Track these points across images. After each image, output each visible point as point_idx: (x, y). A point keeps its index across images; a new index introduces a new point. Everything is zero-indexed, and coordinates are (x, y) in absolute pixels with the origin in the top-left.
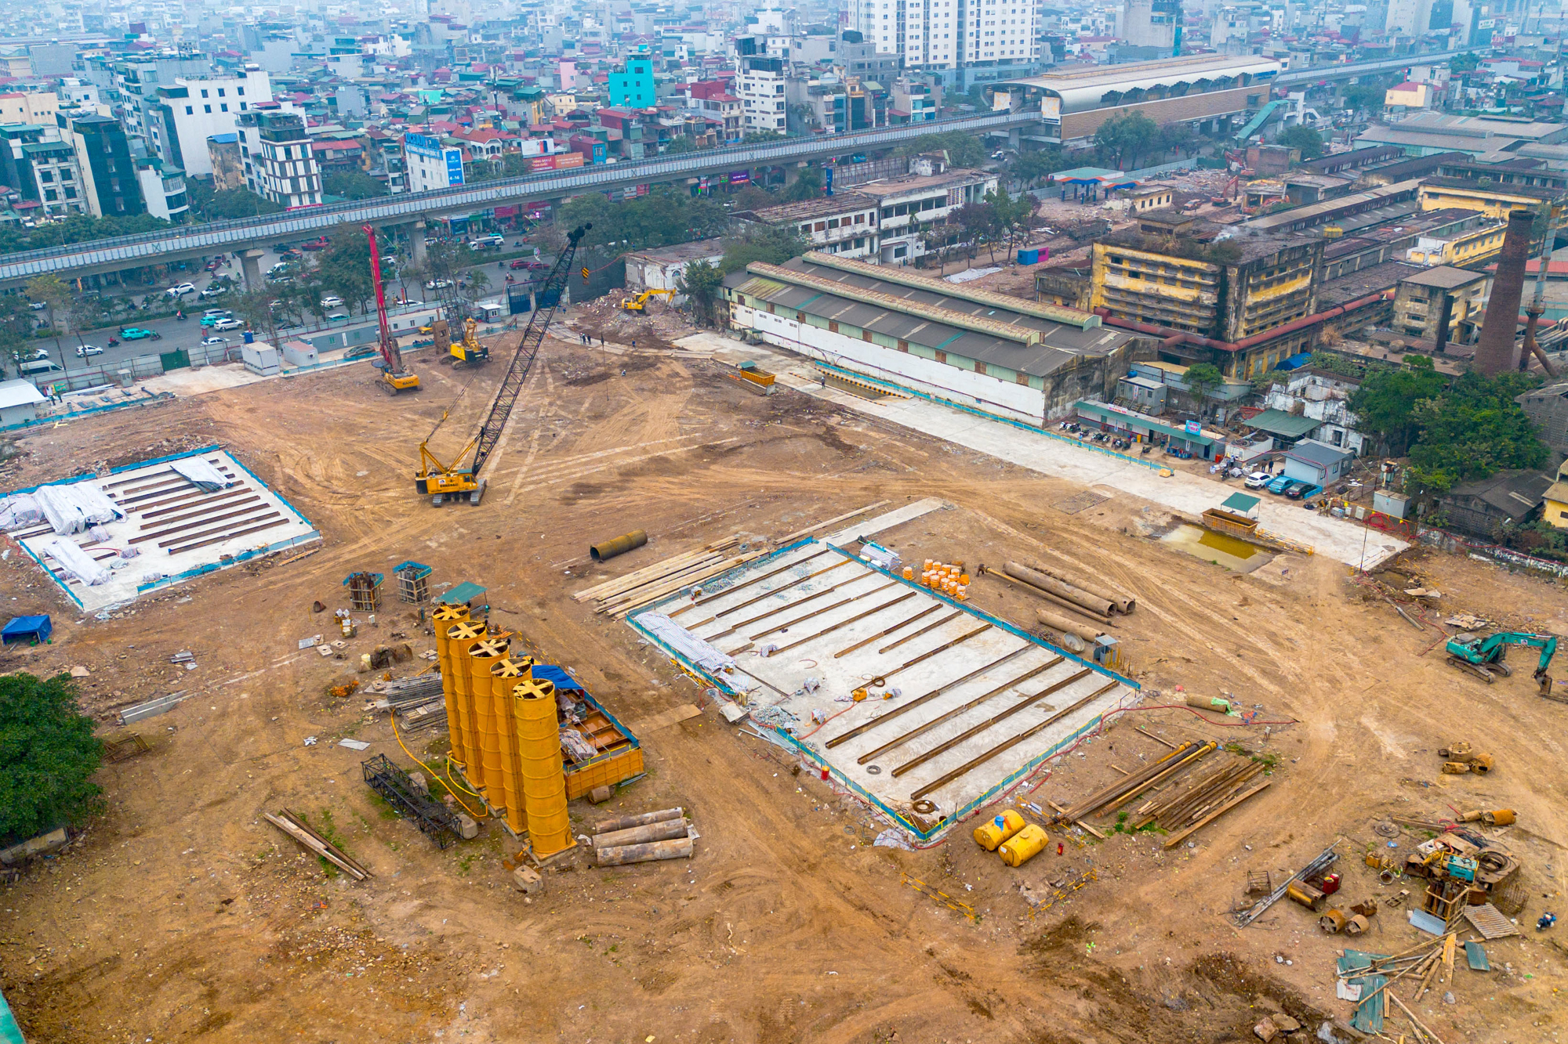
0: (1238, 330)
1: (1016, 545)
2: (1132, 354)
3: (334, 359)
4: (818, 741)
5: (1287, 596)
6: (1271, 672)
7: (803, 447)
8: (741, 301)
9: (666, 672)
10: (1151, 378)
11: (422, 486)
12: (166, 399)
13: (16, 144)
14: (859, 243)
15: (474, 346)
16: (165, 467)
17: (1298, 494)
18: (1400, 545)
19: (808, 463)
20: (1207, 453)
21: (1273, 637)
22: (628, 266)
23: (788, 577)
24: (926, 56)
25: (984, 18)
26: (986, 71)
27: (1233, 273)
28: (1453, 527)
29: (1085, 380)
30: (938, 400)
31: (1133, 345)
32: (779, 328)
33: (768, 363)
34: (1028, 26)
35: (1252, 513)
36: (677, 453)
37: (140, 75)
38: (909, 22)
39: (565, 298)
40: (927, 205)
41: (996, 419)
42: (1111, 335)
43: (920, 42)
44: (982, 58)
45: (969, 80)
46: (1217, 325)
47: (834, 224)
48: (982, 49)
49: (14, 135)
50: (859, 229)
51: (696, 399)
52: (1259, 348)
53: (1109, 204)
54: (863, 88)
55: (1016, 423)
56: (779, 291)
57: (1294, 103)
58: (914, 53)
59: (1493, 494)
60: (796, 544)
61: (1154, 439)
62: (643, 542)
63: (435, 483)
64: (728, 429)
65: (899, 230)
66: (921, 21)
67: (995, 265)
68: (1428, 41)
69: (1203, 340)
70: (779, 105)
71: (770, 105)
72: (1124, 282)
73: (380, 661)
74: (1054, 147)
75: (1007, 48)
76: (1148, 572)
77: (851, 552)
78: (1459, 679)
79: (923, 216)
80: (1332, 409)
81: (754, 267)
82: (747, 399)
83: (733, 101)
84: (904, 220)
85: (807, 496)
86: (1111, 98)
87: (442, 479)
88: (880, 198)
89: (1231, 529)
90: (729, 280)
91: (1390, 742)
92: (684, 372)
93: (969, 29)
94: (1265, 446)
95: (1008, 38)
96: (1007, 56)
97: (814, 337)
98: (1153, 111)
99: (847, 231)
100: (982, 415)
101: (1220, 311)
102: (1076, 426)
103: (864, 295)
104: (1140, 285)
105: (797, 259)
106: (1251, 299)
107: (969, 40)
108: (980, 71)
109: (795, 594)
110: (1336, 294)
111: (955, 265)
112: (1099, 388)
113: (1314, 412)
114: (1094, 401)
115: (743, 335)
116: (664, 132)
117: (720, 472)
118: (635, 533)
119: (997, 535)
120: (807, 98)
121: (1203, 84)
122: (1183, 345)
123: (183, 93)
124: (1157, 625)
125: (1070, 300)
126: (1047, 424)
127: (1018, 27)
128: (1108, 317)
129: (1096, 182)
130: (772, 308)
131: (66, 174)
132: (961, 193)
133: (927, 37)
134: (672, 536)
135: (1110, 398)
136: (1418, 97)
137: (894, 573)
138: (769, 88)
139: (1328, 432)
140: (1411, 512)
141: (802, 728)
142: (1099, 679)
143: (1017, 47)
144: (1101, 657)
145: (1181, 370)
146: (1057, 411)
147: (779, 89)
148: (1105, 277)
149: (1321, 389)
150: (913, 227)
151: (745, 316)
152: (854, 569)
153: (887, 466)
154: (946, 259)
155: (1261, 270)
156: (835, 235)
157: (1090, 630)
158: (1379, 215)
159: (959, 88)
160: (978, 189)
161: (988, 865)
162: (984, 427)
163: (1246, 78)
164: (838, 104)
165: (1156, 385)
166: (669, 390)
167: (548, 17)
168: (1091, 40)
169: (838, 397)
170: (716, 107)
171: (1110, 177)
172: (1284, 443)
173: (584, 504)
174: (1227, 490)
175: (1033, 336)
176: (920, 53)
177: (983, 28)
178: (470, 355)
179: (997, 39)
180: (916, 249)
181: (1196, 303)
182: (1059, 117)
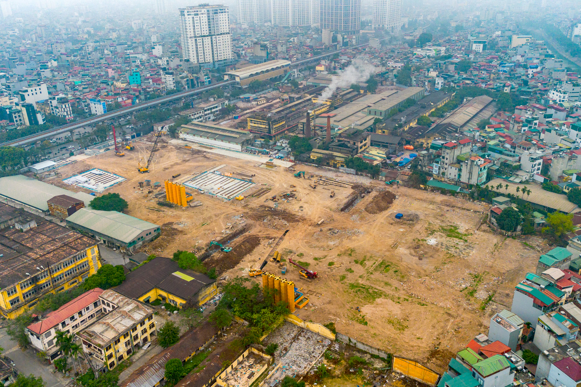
0: (273, 132)
1: (238, 170)
2: (255, 138)
3: (102, 151)
4: (215, 193)
5: (276, 172)
6: (272, 180)
7: (201, 158)
8: (181, 133)
9: (191, 190)
10: (258, 142)
11: (139, 170)
12: (76, 162)
13: (7, 110)
14: (201, 118)
15: (131, 146)
16: (89, 172)
17: (281, 158)
18: (293, 164)
19: (201, 161)
20: (267, 153)
21: (273, 177)
22: (154, 127)
23: (204, 177)
24: (205, 60)
25: (218, 49)
26: (221, 62)
27: (270, 123)
28: (299, 160)
29: (247, 143)
30: (222, 149)
31: (255, 136)
32: (190, 137)
33: (190, 144)
34: (230, 51)
35: (272, 161)
36: (179, 161)
37: (11, 86)
38: (199, 52)
39: (142, 135)
40: (214, 108)
41: (233, 151)
42: (251, 135)
43: (203, 57)
44: (219, 59)
45: (217, 66)
46: (269, 132)
47: (195, 114)
48: (219, 57)
49: (7, 109)
50: (200, 115)
51: (177, 152)
52: (277, 135)
53: (253, 103)
54: (193, 76)
55: (237, 151)
56: (189, 131)
57: (294, 72)
58: (202, 60)
59: (304, 155)
60: (205, 172)
61: (259, 152)
62: (180, 175)
63: (142, 170)
64: (186, 157)
65: (209, 114)
66: (202, 52)
67: (229, 120)
68: (332, 46)
69: (268, 134)
70: (174, 83)
71: (172, 83)
72: (253, 125)
73: (149, 192)
74: (239, 88)
75: (225, 56)
76: (258, 171)
77: (213, 173)
78: (295, 178)
79: (213, 110)
80: (286, 145)
81: (183, 126)
82: (188, 151)
83: (163, 83)
84: (209, 111)
85: (204, 166)
86: (252, 75)
87: (142, 169)
88: (204, 108)
89: (270, 164)
90: (178, 128)
91: (285, 186)
92: (174, 148)
93: (215, 52)
94: (276, 151)
95: (225, 54)
96: (226, 58)
97: (197, 139)
98: (261, 78)
99: (198, 115)
100: (231, 150)
101: (269, 129)
102: (247, 151)
103: (206, 130)
104: (256, 125)
105: (190, 123)
106: (274, 127)
107: (215, 55)
108: (219, 63)
109: (206, 179)
110: (291, 123)
111: (221, 120)
112: (250, 144)
113: (284, 145)
114: (250, 147)
115: (182, 139)
116: (148, 92)
117: (187, 164)
118: (179, 173)
119: (235, 169)
120: (179, 79)
121: (273, 69)
122: (264, 135)
123: (27, 91)
124: (258, 177)
125: (244, 128)
126: (242, 151)
127: (227, 51)
128: (251, 131)
129: (249, 98)
130: (188, 134)
131: (19, 116)
132: (221, 105)
133: (204, 55)
134: (184, 174)
135: (252, 146)
136: (322, 68)
137: (221, 175)
138: (171, 79)
139: (286, 148)
140: (295, 159)
141: (212, 193)
142: (250, 183)
143: (228, 56)
144: (250, 181)
145: (263, 140)
146: (243, 149)
147: (173, 79)
148: (250, 124)
149: (285, 141)
150: (211, 113)
151: (182, 136)
152: (214, 175)
153: (216, 160)
154: (219, 119)
155: (276, 122)
156: (196, 116)
157: (249, 178)
158: (304, 104)
159: (214, 67)
160: (224, 103)
161: (237, 201)
162: (231, 152)
163: (283, 66)
164: (187, 80)
165: (259, 143)
166: (172, 151)
167: (89, 47)
168: (247, 49)
169: (204, 149)
170: (159, 85)
171: (253, 96)
172: (279, 151)
173: (167, 171)
174: (270, 158)
175: (237, 136)
176: (203, 59)
177: (219, 52)
178: (131, 148)
179: (222, 54)
180: (212, 118)
181: (265, 128)
182: (240, 81)
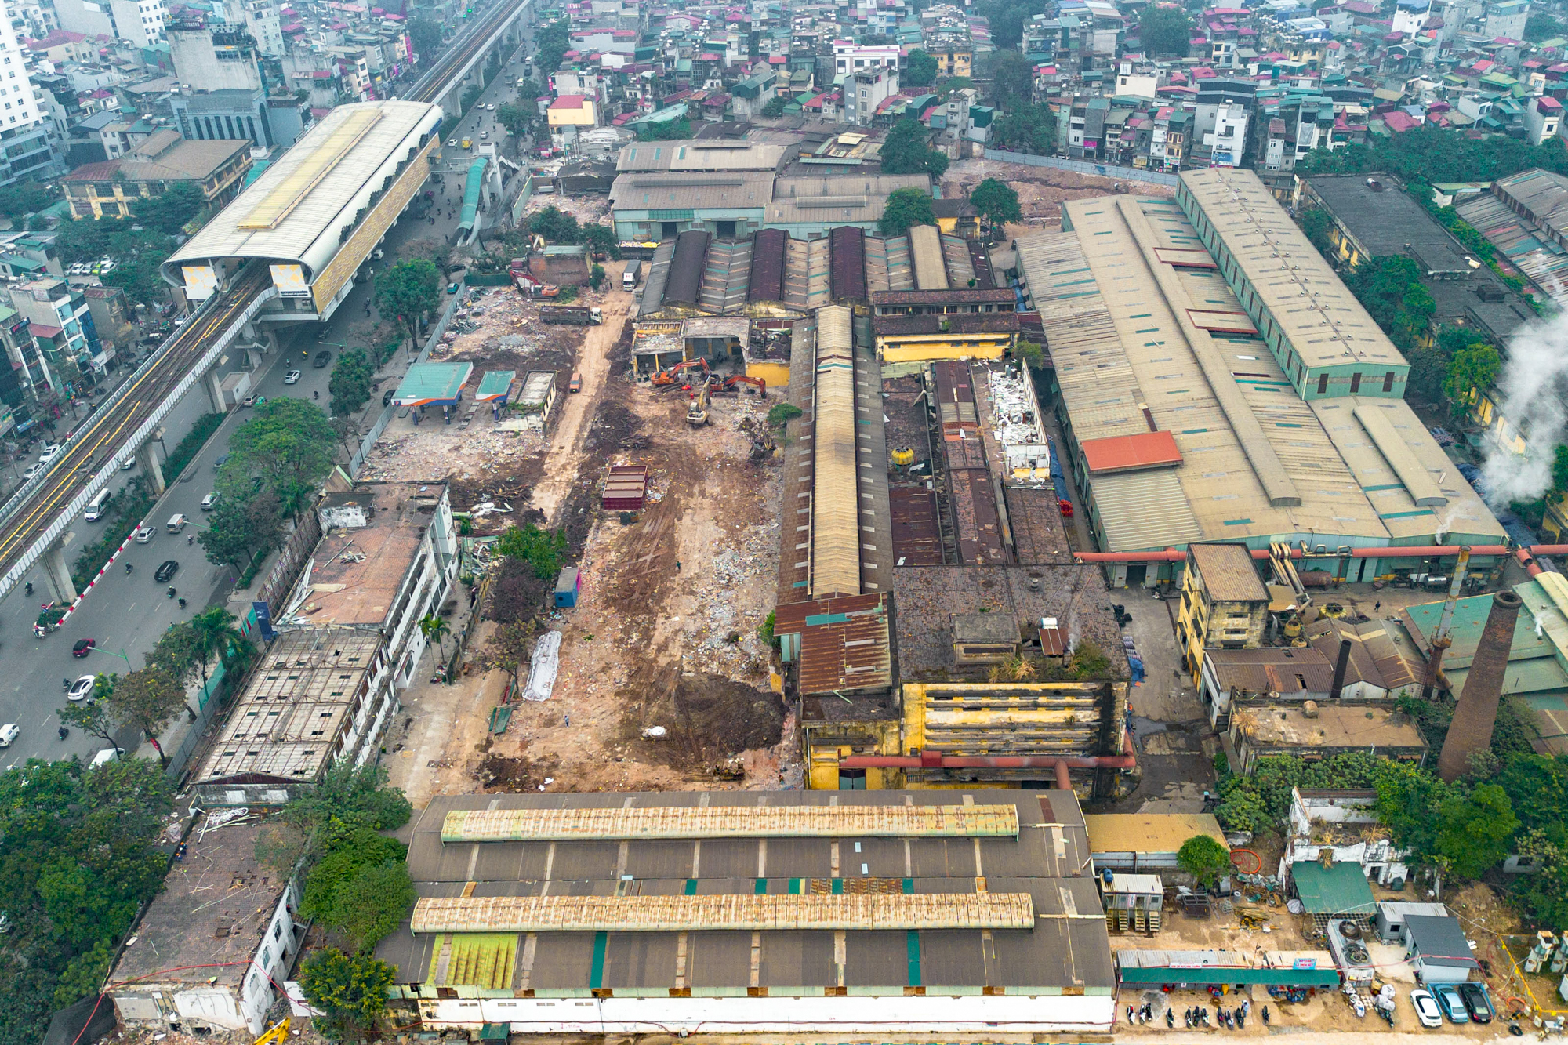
46: (1104, 741)
69: (1092, 761)
72: (958, 718)
104: (983, 717)
121: (400, 169)
136: (585, 114)
148: (924, 716)
163: (424, 139)
182: (306, 288)
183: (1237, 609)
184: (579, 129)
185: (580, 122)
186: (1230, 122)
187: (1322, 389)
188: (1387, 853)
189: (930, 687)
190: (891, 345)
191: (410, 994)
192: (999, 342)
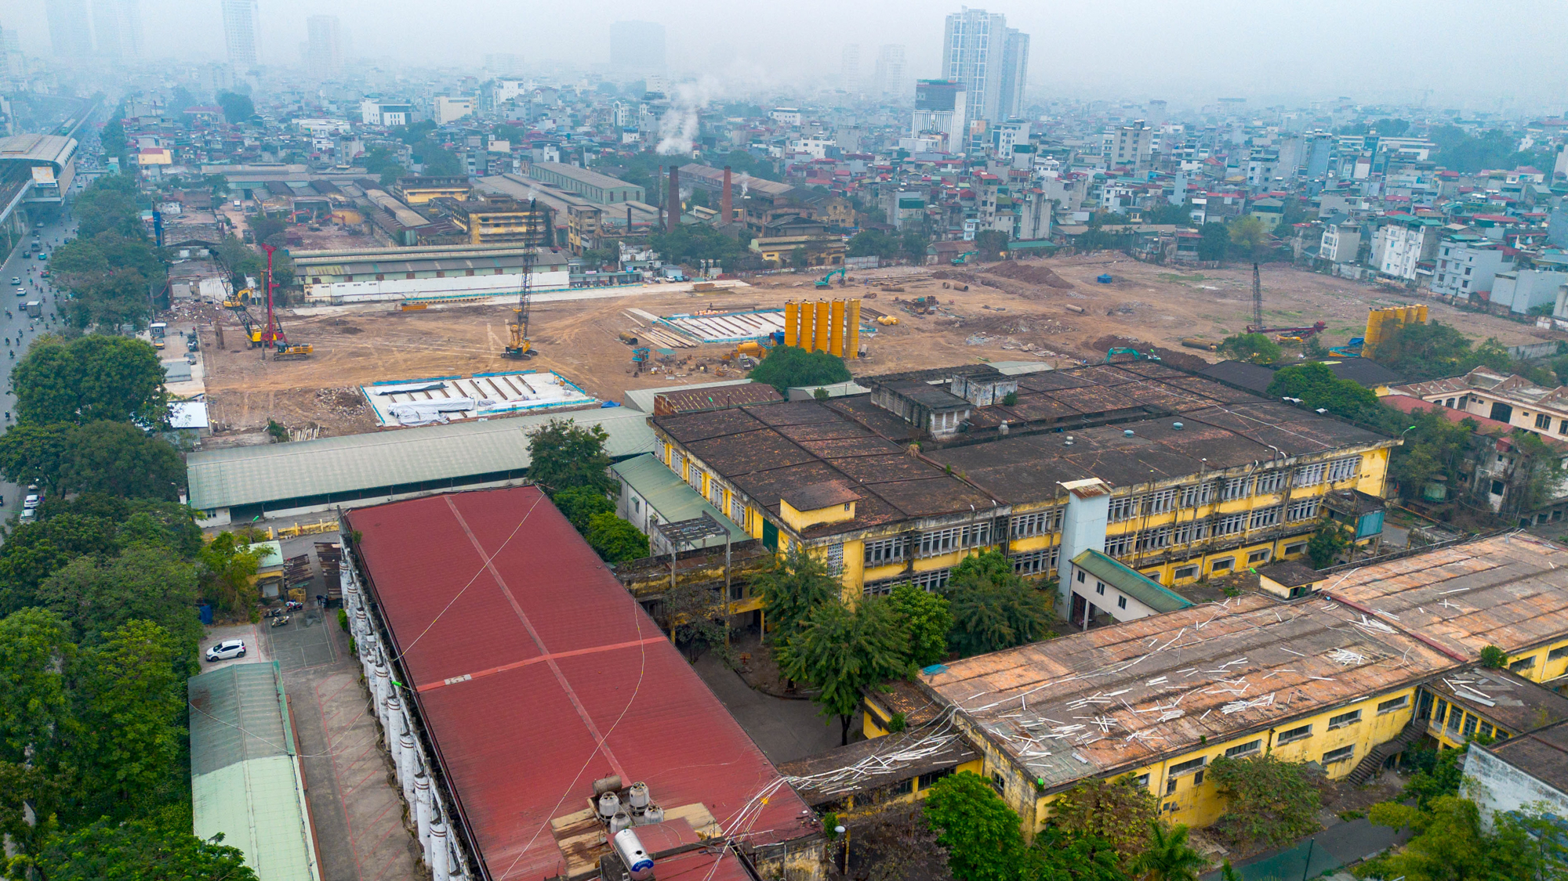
8: (316, 281)
27: (551, 214)
32: (359, 289)
46: (548, 241)
56: (344, 270)
72: (490, 231)
80: (647, 254)
97: (392, 287)
101: (548, 233)
104: (502, 230)
113: (640, 258)
130: (350, 278)
151: (319, 292)
182: (55, 181)
183: (590, 215)
184: (161, 166)
185: (161, 162)
186: (552, 154)
187: (612, 199)
188: (654, 256)
189: (480, 215)
190: (411, 194)
191: (302, 283)
192: (464, 192)
